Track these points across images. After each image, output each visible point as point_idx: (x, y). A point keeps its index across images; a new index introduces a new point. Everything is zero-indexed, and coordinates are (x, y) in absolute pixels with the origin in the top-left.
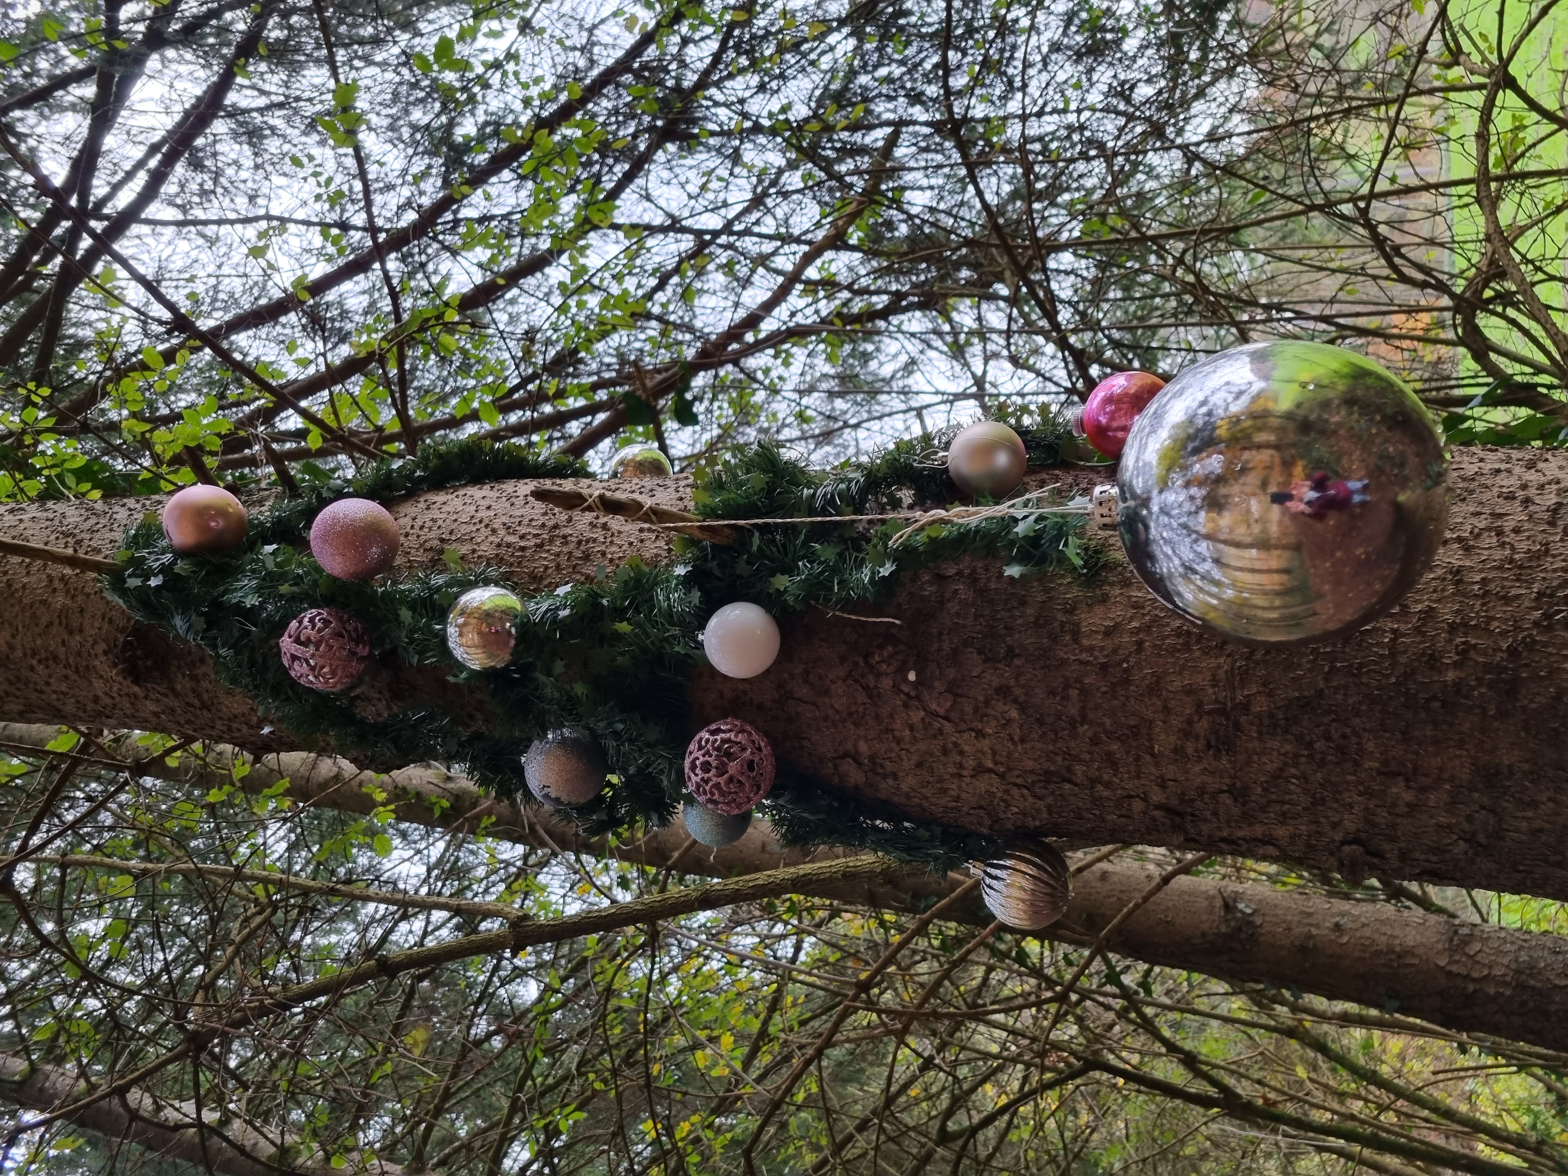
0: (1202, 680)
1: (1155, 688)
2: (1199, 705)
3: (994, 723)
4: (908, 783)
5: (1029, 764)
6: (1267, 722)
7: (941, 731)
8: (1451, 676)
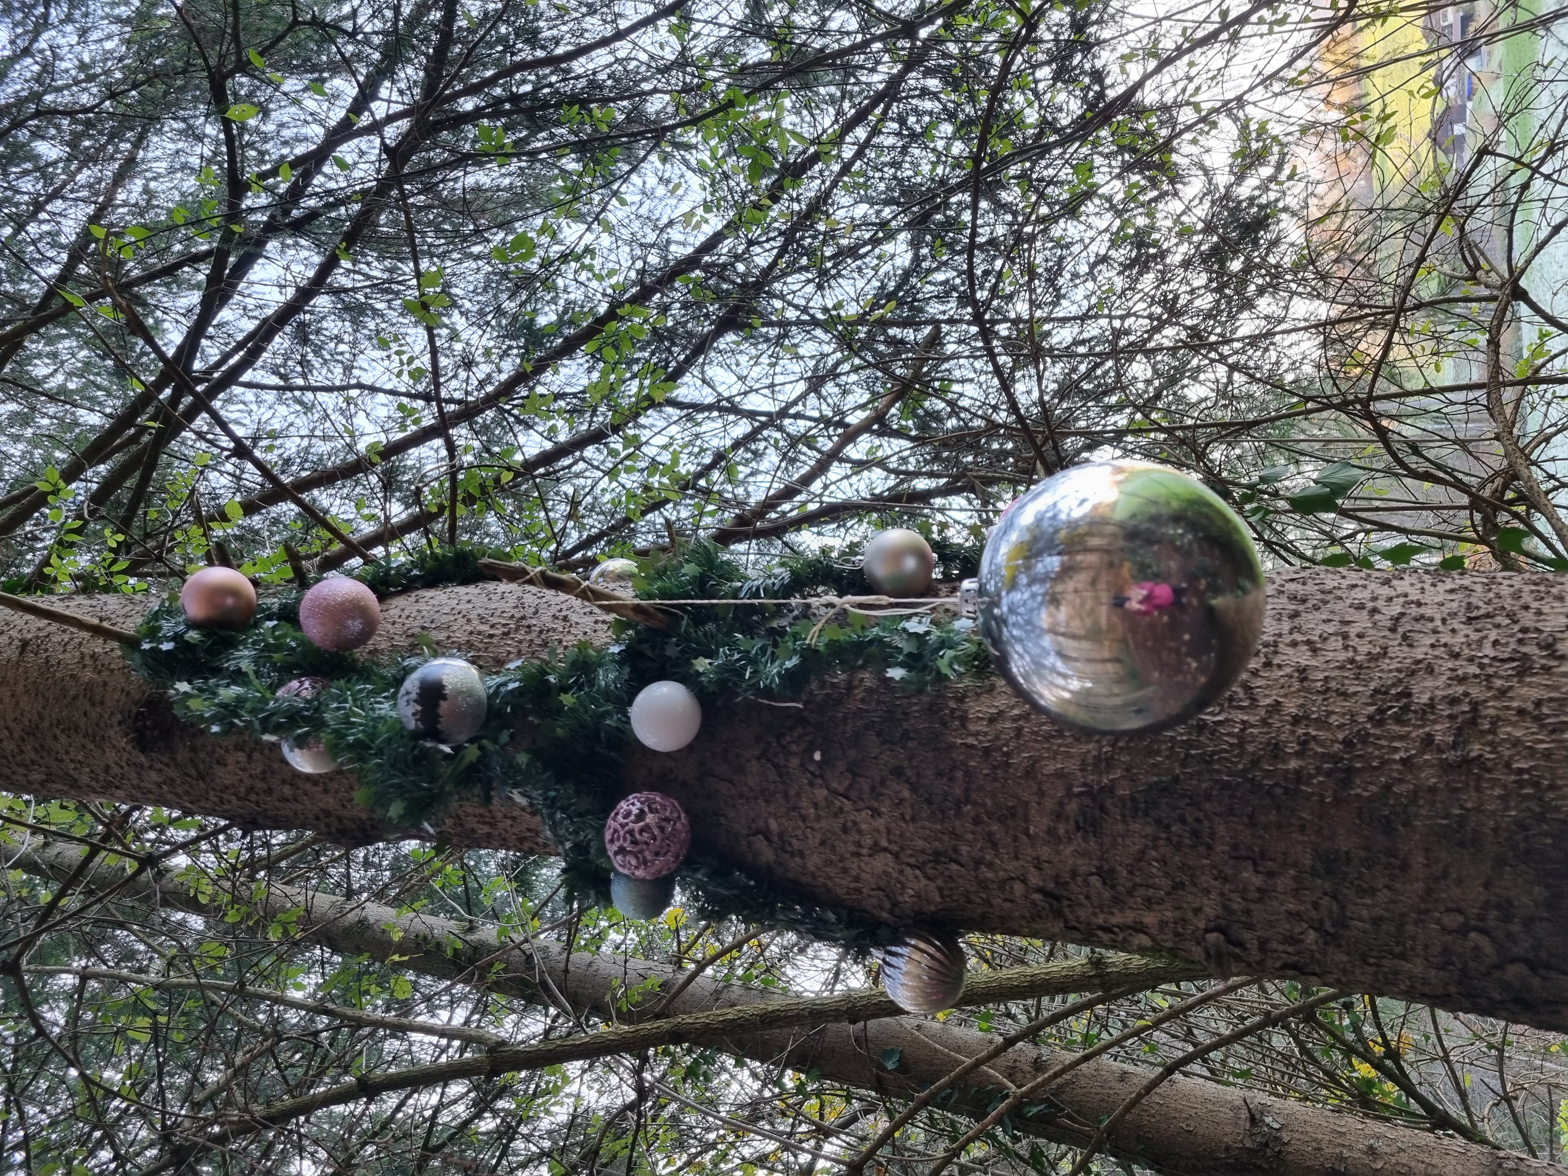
0: (1072, 766)
1: (1031, 772)
2: (1069, 789)
3: (888, 802)
4: (814, 861)
5: (920, 844)
6: (1129, 805)
7: (841, 810)
8: (1293, 764)
